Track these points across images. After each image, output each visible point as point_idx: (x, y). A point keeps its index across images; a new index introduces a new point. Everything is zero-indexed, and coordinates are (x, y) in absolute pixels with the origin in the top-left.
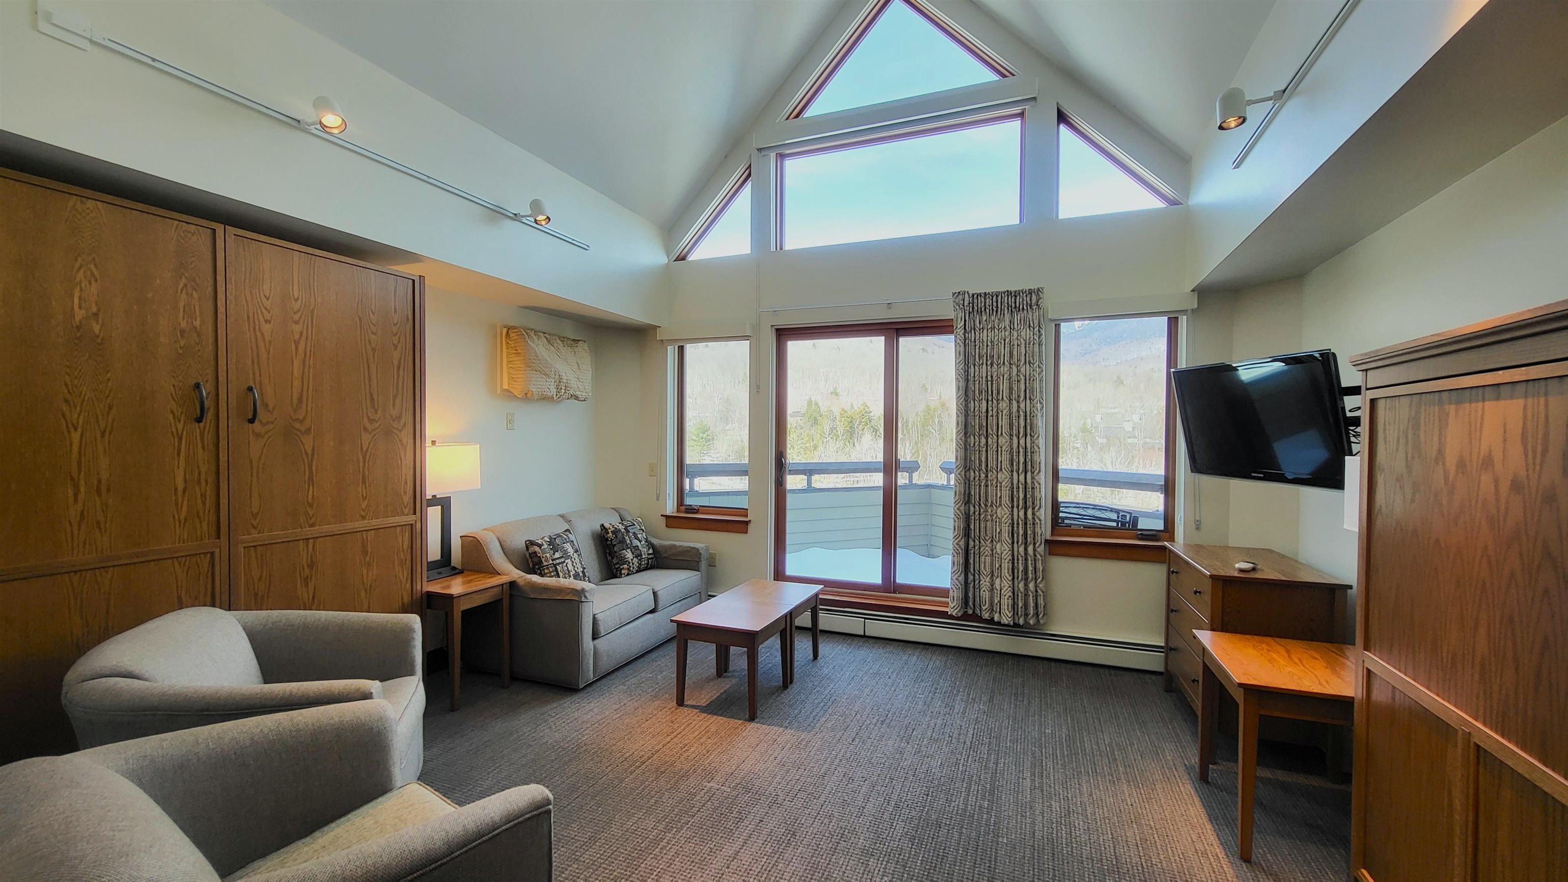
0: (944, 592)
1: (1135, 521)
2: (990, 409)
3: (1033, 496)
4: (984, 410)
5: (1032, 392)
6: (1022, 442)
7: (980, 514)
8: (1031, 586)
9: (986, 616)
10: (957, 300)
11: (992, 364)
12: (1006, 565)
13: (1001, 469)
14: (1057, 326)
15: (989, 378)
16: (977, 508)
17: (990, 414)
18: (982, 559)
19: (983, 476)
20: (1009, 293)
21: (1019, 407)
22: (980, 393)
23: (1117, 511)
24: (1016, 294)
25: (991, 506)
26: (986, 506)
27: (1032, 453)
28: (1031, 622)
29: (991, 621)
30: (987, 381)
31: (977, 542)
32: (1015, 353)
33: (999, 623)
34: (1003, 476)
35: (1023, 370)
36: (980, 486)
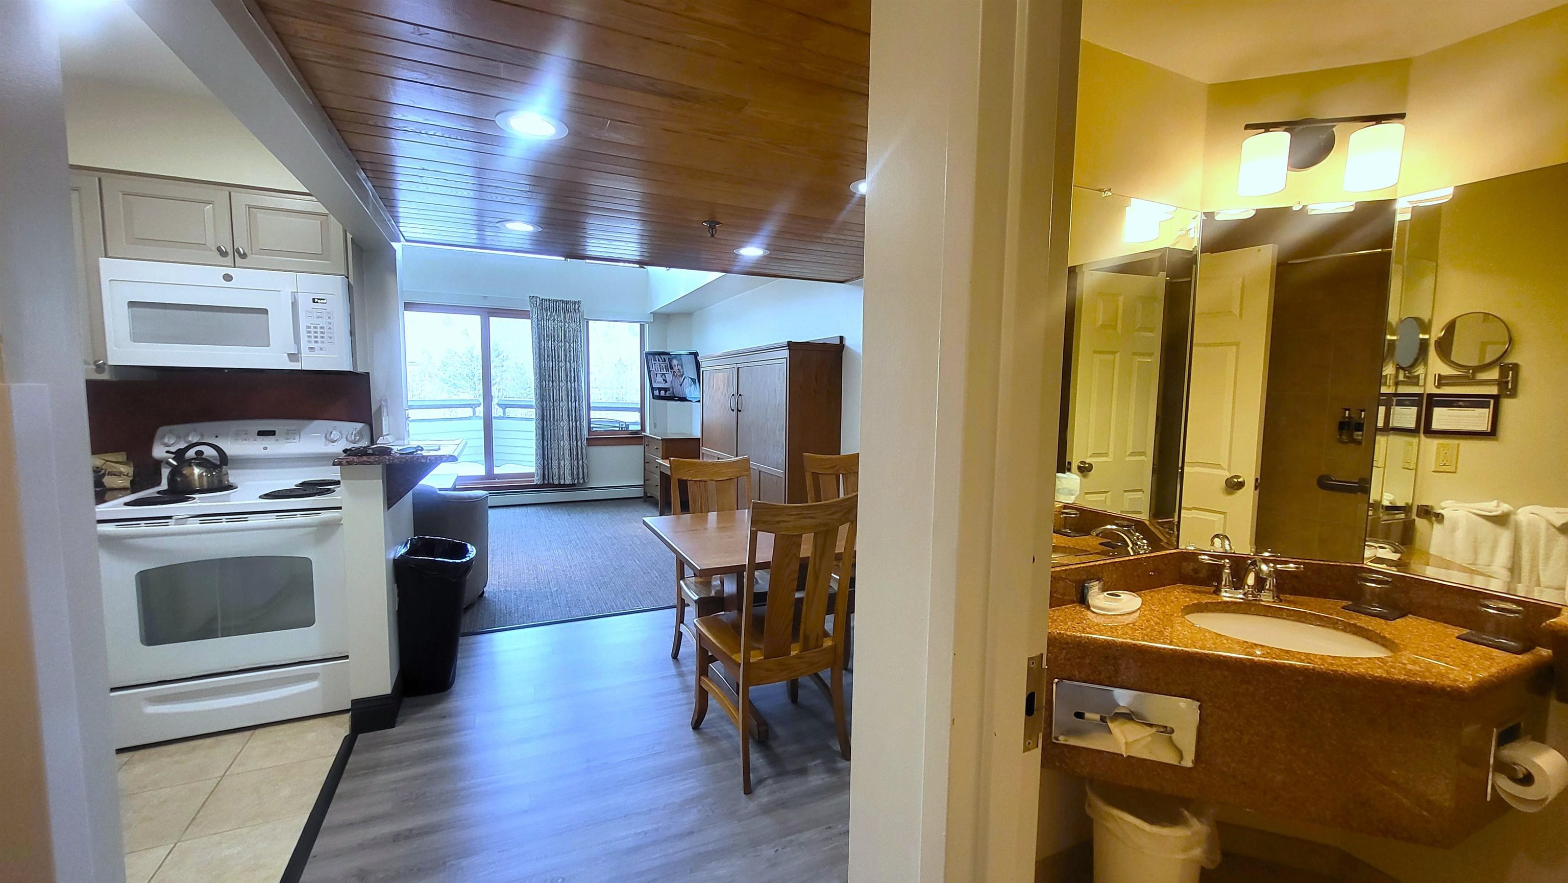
0: (531, 475)
1: (628, 426)
2: (554, 366)
3: (580, 414)
4: (551, 367)
5: (577, 358)
6: (573, 385)
7: (550, 426)
8: (580, 462)
9: (556, 482)
10: (532, 301)
11: (554, 341)
12: (567, 452)
13: (562, 400)
14: (588, 322)
15: (553, 348)
16: (548, 422)
17: (554, 369)
18: (553, 451)
19: (552, 404)
20: (563, 301)
21: (570, 365)
22: (548, 356)
23: (619, 422)
24: (567, 302)
25: (557, 421)
26: (554, 421)
27: (579, 391)
28: (581, 482)
29: (560, 485)
30: (552, 350)
31: (549, 442)
32: (567, 335)
33: (564, 485)
34: (564, 404)
35: (572, 345)
36: (550, 410)
